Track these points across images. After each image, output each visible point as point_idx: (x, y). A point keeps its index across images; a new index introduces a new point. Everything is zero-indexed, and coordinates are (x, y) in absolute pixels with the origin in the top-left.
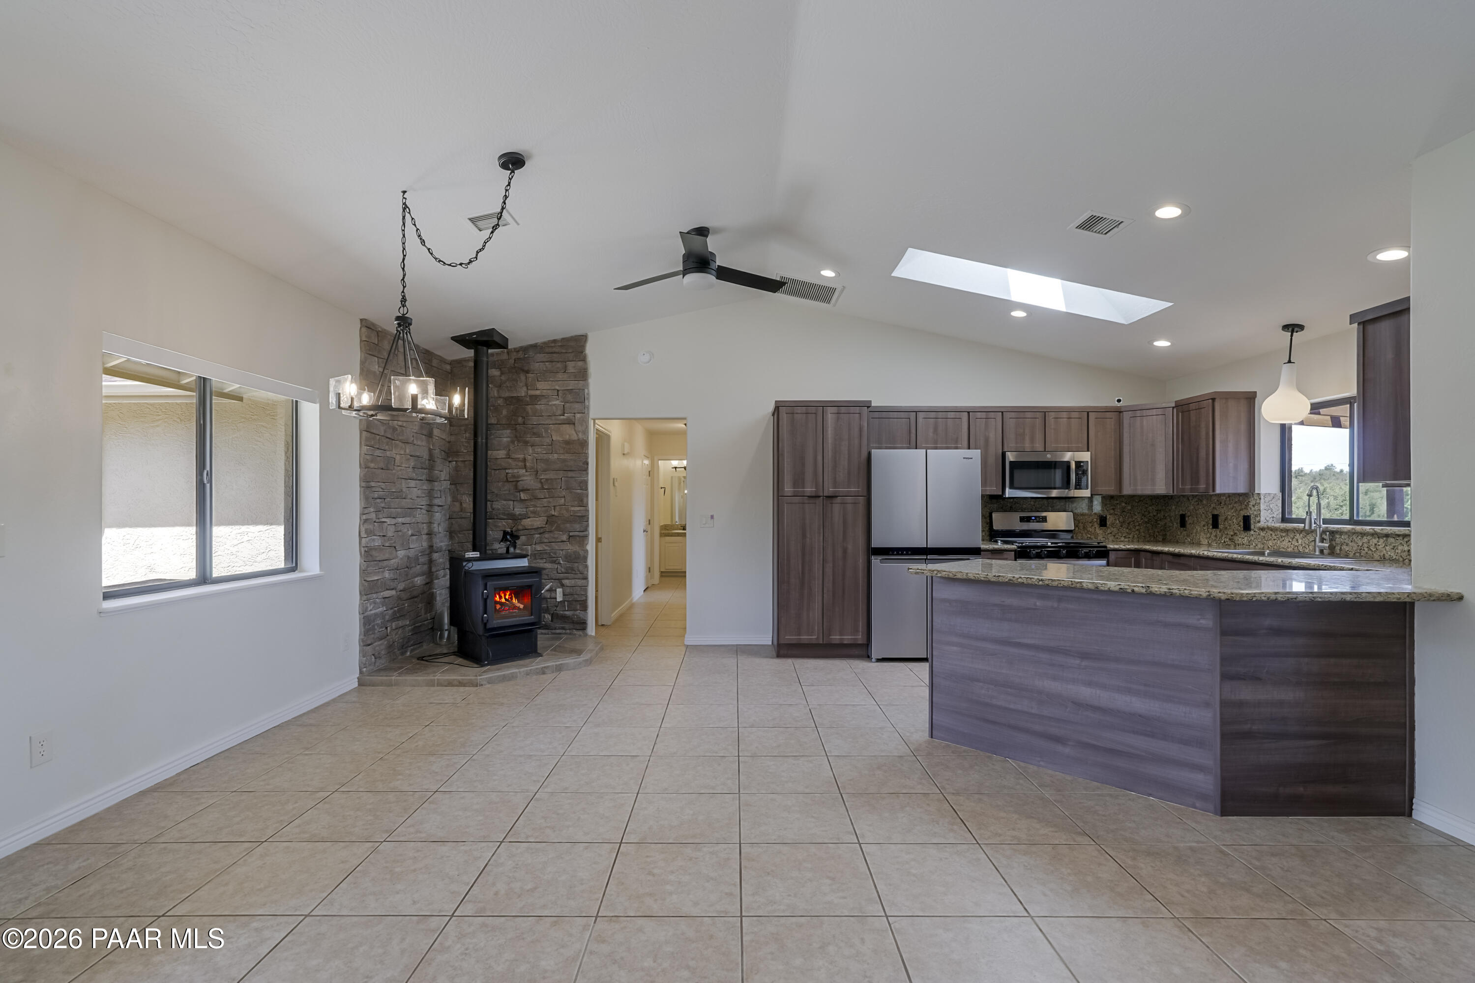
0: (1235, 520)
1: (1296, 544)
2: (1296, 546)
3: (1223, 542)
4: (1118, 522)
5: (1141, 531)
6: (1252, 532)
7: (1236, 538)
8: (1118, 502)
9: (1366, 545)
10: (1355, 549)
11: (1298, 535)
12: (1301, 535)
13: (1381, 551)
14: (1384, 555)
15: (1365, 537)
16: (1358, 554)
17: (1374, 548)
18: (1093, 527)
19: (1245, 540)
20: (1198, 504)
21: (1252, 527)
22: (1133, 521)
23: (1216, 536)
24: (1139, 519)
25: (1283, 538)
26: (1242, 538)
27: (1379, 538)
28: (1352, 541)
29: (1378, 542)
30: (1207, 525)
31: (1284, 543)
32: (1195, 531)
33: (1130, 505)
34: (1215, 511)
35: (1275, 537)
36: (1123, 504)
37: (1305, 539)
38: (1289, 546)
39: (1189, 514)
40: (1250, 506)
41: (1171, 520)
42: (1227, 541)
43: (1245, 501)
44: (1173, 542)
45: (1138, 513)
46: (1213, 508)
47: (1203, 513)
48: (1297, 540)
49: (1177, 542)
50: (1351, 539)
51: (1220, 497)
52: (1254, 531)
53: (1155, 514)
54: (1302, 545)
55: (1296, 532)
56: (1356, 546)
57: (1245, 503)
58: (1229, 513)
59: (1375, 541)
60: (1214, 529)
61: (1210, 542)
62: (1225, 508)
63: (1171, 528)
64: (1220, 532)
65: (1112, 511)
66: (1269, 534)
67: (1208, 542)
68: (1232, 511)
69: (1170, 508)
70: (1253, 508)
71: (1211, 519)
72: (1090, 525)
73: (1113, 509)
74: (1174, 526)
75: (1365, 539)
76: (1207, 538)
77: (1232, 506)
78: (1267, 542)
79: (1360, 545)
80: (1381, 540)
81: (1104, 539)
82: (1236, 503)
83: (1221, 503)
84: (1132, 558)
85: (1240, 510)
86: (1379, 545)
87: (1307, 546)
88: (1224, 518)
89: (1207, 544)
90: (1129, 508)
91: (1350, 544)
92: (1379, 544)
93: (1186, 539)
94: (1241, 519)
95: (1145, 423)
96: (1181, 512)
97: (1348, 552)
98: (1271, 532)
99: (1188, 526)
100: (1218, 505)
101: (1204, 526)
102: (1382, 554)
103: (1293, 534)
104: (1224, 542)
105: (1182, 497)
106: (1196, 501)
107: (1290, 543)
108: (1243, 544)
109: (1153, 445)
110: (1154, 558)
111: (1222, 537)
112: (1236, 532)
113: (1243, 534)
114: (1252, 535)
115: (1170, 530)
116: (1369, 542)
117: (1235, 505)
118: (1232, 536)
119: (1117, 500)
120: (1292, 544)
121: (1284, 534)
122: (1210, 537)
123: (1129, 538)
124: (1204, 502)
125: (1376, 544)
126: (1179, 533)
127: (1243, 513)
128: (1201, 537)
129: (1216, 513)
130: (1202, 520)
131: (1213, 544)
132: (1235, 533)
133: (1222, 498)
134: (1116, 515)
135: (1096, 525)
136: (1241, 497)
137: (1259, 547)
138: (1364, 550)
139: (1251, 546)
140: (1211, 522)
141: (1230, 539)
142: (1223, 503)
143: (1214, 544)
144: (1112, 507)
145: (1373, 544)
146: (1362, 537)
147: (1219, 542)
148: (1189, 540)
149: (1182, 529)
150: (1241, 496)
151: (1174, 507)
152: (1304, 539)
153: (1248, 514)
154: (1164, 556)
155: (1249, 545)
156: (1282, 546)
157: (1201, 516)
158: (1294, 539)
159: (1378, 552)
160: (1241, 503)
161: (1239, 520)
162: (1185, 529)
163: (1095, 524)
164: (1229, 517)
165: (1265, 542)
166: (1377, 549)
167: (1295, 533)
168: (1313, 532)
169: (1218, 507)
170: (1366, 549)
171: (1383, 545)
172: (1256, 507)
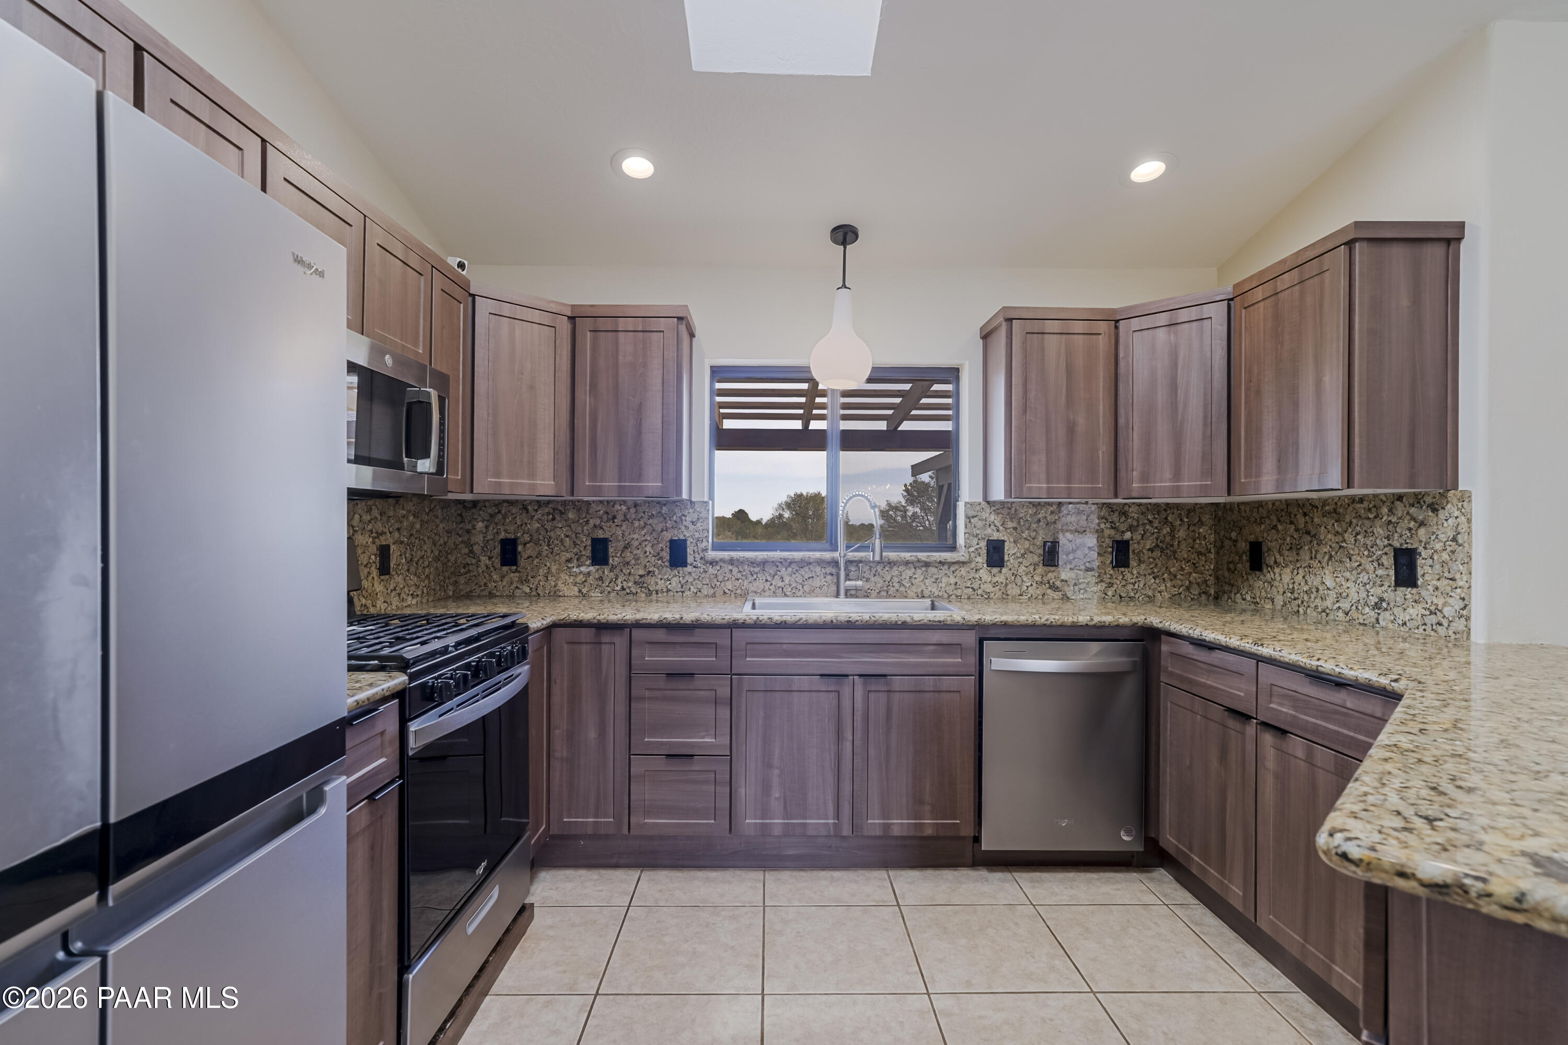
0: (648, 549)
1: (781, 584)
2: (779, 587)
3: (618, 588)
4: (404, 560)
5: (432, 577)
6: (689, 569)
7: (650, 580)
8: (405, 512)
9: (896, 579)
10: (879, 585)
11: (784, 569)
12: (790, 569)
13: (919, 586)
14: (922, 591)
15: (895, 568)
16: (884, 593)
17: (908, 583)
18: (370, 578)
19: (674, 584)
20: (554, 519)
21: (690, 559)
22: (422, 557)
23: (601, 579)
24: (429, 552)
25: (755, 576)
26: (674, 579)
27: (915, 568)
28: (875, 575)
29: (914, 574)
30: (578, 560)
31: (756, 584)
32: (542, 571)
33: (419, 519)
34: (601, 532)
35: (739, 575)
36: (411, 518)
37: (797, 575)
38: (767, 588)
39: (527, 538)
40: (684, 523)
41: (471, 551)
42: (629, 588)
43: (675, 514)
44: (479, 596)
45: (428, 538)
46: (595, 526)
47: (567, 536)
48: (782, 578)
49: (491, 595)
50: (873, 572)
51: (613, 506)
52: (695, 567)
53: (446, 539)
54: (790, 585)
55: (780, 565)
56: (882, 581)
57: (675, 517)
58: (636, 536)
59: (909, 573)
60: (597, 567)
61: (584, 591)
62: (624, 528)
63: (471, 568)
64: (611, 571)
65: (396, 535)
66: (727, 571)
67: (580, 591)
68: (643, 533)
69: (469, 527)
70: (691, 527)
71: (590, 548)
72: (366, 570)
73: (398, 529)
74: (482, 564)
75: (895, 572)
76: (575, 584)
77: (642, 523)
78: (722, 584)
79: (888, 579)
80: (919, 571)
81: (386, 604)
82: (652, 517)
83: (614, 517)
84: (543, 646)
85: (662, 531)
86: (915, 578)
87: (800, 587)
88: (621, 544)
89: (577, 594)
90: (418, 526)
91: (873, 579)
92: (916, 576)
93: (517, 587)
94: (664, 545)
95: (518, 333)
96: (502, 535)
97: (869, 591)
98: (730, 567)
99: (522, 562)
100: (607, 521)
101: (569, 561)
102: (919, 590)
103: (775, 568)
104: (623, 589)
105: (505, 504)
106: (548, 514)
107: (769, 583)
108: (668, 591)
109: (532, 387)
110: (605, 638)
111: (616, 579)
112: (651, 569)
113: (668, 572)
114: (690, 573)
115: (469, 571)
116: (901, 575)
117: (651, 521)
118: (641, 576)
119: (403, 509)
120: (771, 584)
121: (756, 570)
122: (585, 581)
123: (417, 595)
124: (571, 515)
125: (911, 577)
126: (495, 577)
127: (668, 536)
128: (560, 583)
129: (600, 534)
130: (563, 548)
131: (593, 595)
132: (650, 572)
133: (617, 507)
134: (402, 542)
135: (375, 573)
136: (664, 508)
137: (706, 593)
138: (893, 586)
139: (687, 593)
140: (588, 552)
141: (635, 583)
142: (620, 517)
143: (596, 594)
144: (397, 526)
145: (908, 578)
146: (891, 568)
147: (609, 589)
148: (528, 590)
149: (505, 569)
150: (665, 505)
151: (480, 525)
152: (793, 575)
153: (682, 537)
154: (636, 633)
155: (683, 592)
156: (752, 589)
157: (562, 541)
158: (776, 577)
159: (914, 587)
160: (665, 518)
161: (660, 549)
162: (514, 568)
163: (373, 568)
164: (636, 543)
165: (719, 583)
166: (912, 584)
167: (777, 566)
168: (810, 564)
169: (608, 524)
170: (897, 585)
171: (922, 577)
172: (699, 525)
